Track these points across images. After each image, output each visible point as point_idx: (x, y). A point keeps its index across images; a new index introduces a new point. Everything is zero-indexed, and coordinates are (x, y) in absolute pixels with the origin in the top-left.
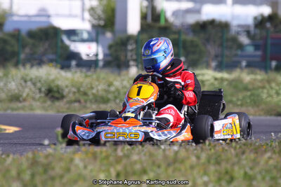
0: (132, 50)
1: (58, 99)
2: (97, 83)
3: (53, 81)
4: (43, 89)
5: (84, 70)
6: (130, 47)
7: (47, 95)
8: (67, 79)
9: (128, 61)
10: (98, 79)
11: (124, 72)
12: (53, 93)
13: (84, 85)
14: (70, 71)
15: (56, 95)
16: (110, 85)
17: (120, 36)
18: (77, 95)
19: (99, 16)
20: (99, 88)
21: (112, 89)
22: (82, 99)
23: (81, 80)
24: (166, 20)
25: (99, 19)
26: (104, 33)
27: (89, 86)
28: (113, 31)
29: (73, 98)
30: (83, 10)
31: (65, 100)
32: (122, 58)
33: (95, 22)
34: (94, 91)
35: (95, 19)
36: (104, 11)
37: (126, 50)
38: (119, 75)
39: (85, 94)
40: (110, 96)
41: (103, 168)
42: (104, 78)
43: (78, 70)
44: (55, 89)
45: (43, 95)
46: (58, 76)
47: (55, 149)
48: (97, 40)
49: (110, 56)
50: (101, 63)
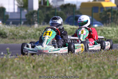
0: (35, 17)
1: (5, 38)
2: (20, 31)
3: (3, 30)
5: (15, 25)
6: (34, 16)
8: (9, 29)
9: (34, 21)
10: (21, 29)
11: (32, 26)
12: (2, 35)
14: (10, 26)
15: (4, 36)
16: (26, 32)
17: (30, 11)
18: (13, 36)
22: (15, 37)
23: (14, 29)
24: (49, 4)
25: (21, 4)
26: (23, 10)
27: (17, 32)
28: (27, 9)
29: (11, 37)
31: (7, 38)
32: (32, 20)
33: (20, 5)
34: (20, 34)
36: (23, 1)
39: (16, 35)
40: (27, 36)
41: (27, 64)
42: (24, 29)
43: (13, 25)
44: (3, 33)
46: (5, 28)
47: (7, 57)
48: (21, 13)
49: (26, 19)
50: (22, 23)
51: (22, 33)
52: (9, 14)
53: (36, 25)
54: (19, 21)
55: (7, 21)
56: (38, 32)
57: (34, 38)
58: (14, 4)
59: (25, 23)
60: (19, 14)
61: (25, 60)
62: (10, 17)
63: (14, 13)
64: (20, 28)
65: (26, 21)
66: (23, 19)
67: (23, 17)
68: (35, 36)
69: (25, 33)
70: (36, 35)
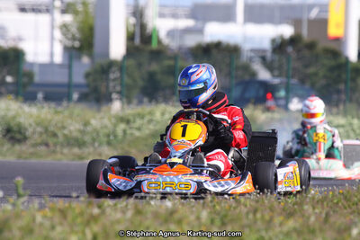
0: (115, 80)
1: (19, 141)
2: (69, 121)
3: (14, 117)
5: (53, 105)
6: (112, 76)
7: (4, 136)
8: (31, 116)
9: (111, 94)
10: (71, 116)
11: (104, 108)
12: (13, 133)
13: (54, 123)
14: (36, 105)
15: (18, 136)
16: (86, 124)
17: (100, 61)
18: (44, 136)
19: (73, 36)
20: (72, 128)
21: (89, 129)
22: (51, 141)
23: (49, 117)
24: (160, 42)
25: (74, 38)
26: (79, 58)
27: (60, 125)
28: (91, 56)
29: (39, 141)
30: (53, 28)
31: (28, 142)
32: (103, 89)
33: (69, 43)
34: (66, 132)
35: (69, 39)
36: (80, 29)
37: (107, 79)
38: (99, 110)
39: (55, 135)
40: (87, 138)
41: (76, 229)
42: (78, 115)
43: (45, 105)
44: (15, 128)
46: (20, 111)
47: (14, 205)
48: (70, 67)
49: (88, 86)
50: (75, 96)
51: (74, 127)
52: (36, 70)
53: (116, 106)
54: (65, 90)
55: (30, 89)
56: (122, 126)
57: (109, 143)
58: (52, 38)
59: (83, 98)
60: (66, 71)
61: (70, 218)
62: (37, 79)
63: (51, 65)
65: (85, 90)
66: (78, 86)
67: (79, 78)
68: (112, 138)
69: (82, 128)
70: (115, 136)
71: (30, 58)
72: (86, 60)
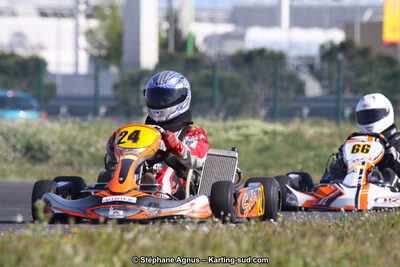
1: (40, 160)
2: (96, 138)
3: (35, 134)
4: (19, 146)
5: (78, 120)
7: (25, 155)
8: (54, 132)
10: (98, 133)
12: (33, 152)
13: (78, 140)
14: (59, 120)
15: (39, 155)
17: (130, 71)
18: (68, 155)
19: (100, 43)
20: (99, 146)
22: (76, 160)
23: (74, 133)
24: (196, 49)
25: (100, 46)
26: (106, 67)
27: (85, 143)
28: (119, 65)
29: (62, 160)
30: (77, 34)
31: (51, 162)
32: (133, 102)
33: (95, 52)
34: (92, 150)
35: (95, 47)
36: (108, 36)
37: (138, 91)
39: (80, 154)
43: (70, 120)
44: (36, 146)
45: (18, 155)
46: (41, 127)
47: (34, 230)
48: (96, 78)
49: (116, 98)
50: (103, 110)
52: (59, 82)
54: (91, 103)
55: (53, 103)
58: (77, 47)
60: (92, 82)
61: (97, 244)
62: (60, 91)
63: (76, 75)
64: (93, 129)
65: (113, 103)
66: (105, 99)
67: (106, 90)
71: (52, 68)
72: (114, 70)
